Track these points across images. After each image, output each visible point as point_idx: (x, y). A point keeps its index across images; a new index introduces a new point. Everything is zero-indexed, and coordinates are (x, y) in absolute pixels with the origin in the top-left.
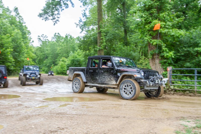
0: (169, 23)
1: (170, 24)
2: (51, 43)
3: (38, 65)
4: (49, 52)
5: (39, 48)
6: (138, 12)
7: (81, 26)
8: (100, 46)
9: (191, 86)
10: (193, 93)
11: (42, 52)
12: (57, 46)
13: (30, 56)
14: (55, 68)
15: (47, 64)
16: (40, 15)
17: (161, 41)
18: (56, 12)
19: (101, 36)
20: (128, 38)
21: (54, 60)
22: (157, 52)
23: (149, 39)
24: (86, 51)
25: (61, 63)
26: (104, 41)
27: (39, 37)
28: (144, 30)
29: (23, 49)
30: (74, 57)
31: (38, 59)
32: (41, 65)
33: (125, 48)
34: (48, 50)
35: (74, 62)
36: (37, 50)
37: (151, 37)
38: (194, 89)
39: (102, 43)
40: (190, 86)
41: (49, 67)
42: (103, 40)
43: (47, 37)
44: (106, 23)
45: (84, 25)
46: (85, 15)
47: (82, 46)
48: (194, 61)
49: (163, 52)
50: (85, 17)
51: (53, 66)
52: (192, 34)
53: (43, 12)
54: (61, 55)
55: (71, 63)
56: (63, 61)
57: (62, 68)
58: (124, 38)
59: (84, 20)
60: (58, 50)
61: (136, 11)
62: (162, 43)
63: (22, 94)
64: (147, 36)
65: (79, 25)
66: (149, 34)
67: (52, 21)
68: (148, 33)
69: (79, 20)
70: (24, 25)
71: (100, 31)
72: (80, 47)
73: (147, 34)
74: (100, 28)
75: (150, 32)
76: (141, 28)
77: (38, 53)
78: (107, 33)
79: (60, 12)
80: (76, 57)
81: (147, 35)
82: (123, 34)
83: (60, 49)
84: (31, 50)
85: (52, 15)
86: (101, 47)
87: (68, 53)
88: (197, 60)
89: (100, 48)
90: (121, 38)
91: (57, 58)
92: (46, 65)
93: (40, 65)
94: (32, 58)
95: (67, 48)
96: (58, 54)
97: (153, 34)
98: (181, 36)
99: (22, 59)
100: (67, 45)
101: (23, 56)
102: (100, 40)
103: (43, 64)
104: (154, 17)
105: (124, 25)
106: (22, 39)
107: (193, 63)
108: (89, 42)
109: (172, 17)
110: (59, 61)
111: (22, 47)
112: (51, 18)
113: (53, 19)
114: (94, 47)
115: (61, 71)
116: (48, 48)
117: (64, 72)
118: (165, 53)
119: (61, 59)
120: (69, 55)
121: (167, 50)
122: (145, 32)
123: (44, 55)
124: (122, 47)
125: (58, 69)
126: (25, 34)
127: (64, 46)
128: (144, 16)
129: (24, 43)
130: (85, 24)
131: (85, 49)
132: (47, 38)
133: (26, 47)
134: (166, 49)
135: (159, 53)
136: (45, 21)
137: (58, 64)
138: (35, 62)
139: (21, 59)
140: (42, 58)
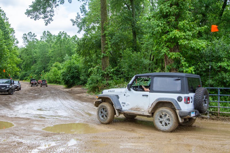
0: (188, 33)
1: (190, 33)
2: (40, 43)
3: (24, 71)
4: (38, 55)
5: (25, 50)
6: (153, 19)
7: (79, 24)
8: (104, 52)
9: (214, 108)
10: (216, 116)
11: (28, 55)
12: (48, 48)
13: (14, 61)
14: (45, 76)
15: (35, 70)
16: (28, 13)
17: (179, 53)
18: (49, 9)
19: (106, 40)
20: (138, 41)
21: (45, 65)
22: (175, 67)
23: (167, 52)
24: (86, 56)
25: (54, 69)
26: (110, 46)
27: (25, 36)
28: (160, 40)
29: (6, 53)
30: (70, 64)
31: (24, 63)
32: (28, 71)
33: (135, 54)
34: (37, 53)
35: (71, 69)
36: (22, 52)
37: (169, 49)
38: (217, 111)
39: (107, 48)
40: (212, 108)
41: (39, 74)
42: (108, 45)
43: (35, 36)
44: (110, 21)
45: (83, 23)
46: (84, 11)
47: (81, 51)
48: (217, 77)
49: (182, 66)
50: (83, 13)
51: (43, 73)
52: (215, 45)
53: (32, 9)
54: (53, 59)
55: (67, 70)
56: (56, 66)
57: (55, 75)
58: (133, 41)
59: (82, 16)
60: (49, 53)
61: (151, 17)
62: (180, 57)
63: (14, 121)
64: (165, 48)
65: (77, 23)
66: (166, 46)
67: (44, 19)
68: (165, 44)
69: (77, 16)
70: (5, 21)
71: (105, 34)
72: (78, 51)
73: (163, 46)
74: (105, 30)
75: (168, 44)
76: (156, 38)
77: (24, 56)
78: (112, 35)
79: (54, 8)
80: (74, 63)
81: (165, 46)
82: (131, 36)
83: (52, 52)
84: (15, 53)
85: (44, 12)
86: (106, 53)
87: (62, 56)
88: (220, 76)
89: (105, 55)
90: (129, 41)
91: (49, 63)
92: (34, 72)
93: (26, 71)
94: (16, 63)
95: (61, 50)
96: (50, 57)
97: (171, 46)
98: (202, 48)
99: (5, 65)
100: (61, 47)
101: (5, 62)
102: (105, 45)
103: (30, 70)
104: (172, 25)
105: (133, 26)
106: (4, 40)
107: (216, 80)
108: (89, 46)
109: (192, 25)
110: (52, 66)
111: (4, 51)
112: (42, 16)
113: (45, 17)
114: (96, 52)
115: (54, 79)
116: (37, 50)
117: (57, 80)
118: (184, 68)
119: (54, 64)
120: (64, 58)
121: (187, 65)
122: (161, 43)
123: (31, 58)
124: (131, 53)
125: (50, 77)
126: (8, 33)
127: (58, 47)
128: (160, 24)
129: (6, 45)
130: (84, 21)
131: (84, 54)
132: (35, 38)
133: (9, 50)
134: (185, 63)
135: (177, 68)
136: (35, 20)
137: (49, 70)
138: (20, 68)
139: (3, 66)
140: (29, 62)
